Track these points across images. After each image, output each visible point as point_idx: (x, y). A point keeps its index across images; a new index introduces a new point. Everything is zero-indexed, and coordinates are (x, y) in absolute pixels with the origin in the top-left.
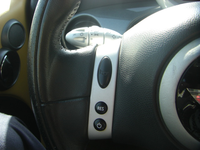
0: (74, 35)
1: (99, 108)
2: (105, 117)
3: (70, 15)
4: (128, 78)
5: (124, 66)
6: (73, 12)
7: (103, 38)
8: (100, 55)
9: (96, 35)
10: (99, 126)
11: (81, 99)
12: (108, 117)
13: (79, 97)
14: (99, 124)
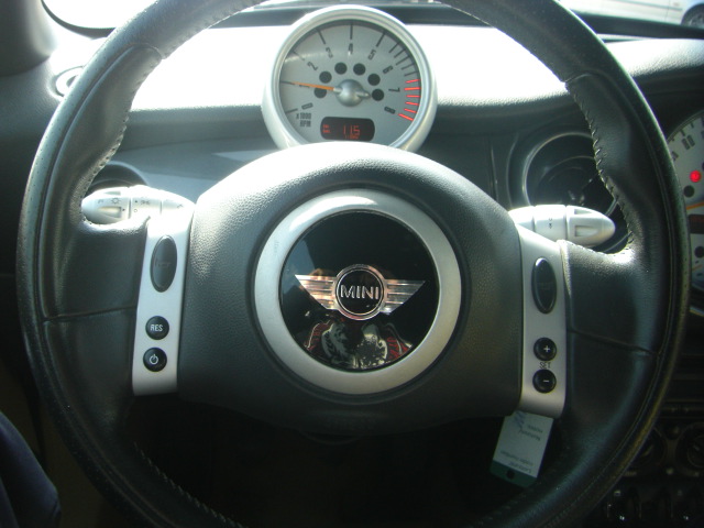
0: (100, 201)
1: (154, 328)
2: (164, 344)
3: (104, 159)
4: (204, 269)
5: (198, 251)
6: (111, 153)
7: (158, 209)
8: (155, 235)
9: (146, 202)
10: (154, 361)
11: (119, 312)
12: (170, 345)
13: (116, 309)
14: (154, 356)
